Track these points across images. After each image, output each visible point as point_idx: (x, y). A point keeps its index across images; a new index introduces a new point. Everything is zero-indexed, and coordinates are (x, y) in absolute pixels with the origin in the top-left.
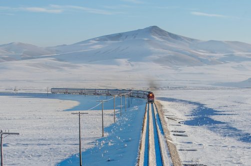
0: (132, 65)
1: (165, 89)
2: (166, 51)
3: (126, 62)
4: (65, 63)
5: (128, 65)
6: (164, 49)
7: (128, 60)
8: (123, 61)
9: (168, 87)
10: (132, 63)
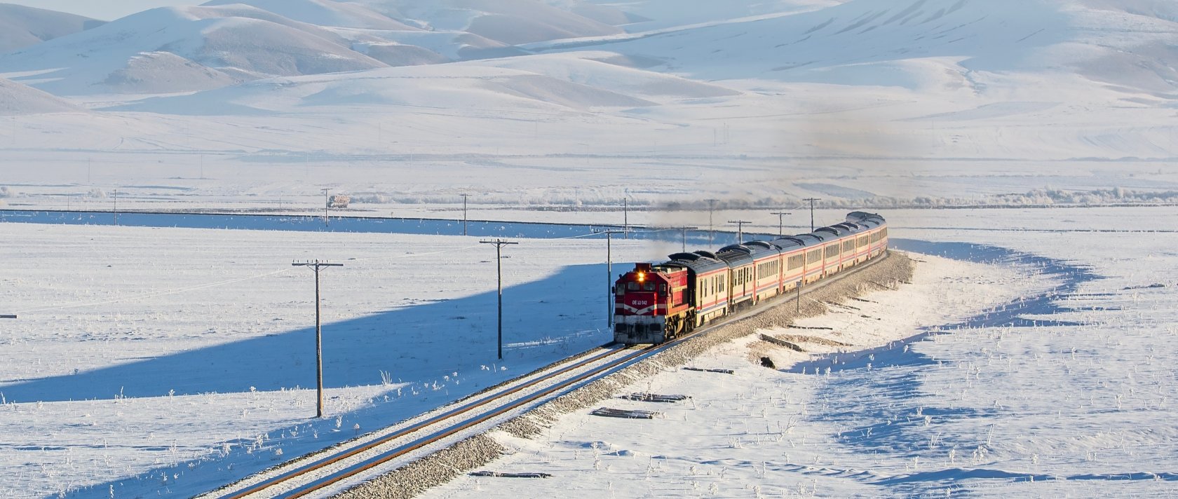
0: (979, 88)
1: (1097, 199)
2: (1141, 19)
3: (950, 72)
4: (666, 75)
5: (957, 86)
6: (1130, 11)
7: (962, 64)
8: (937, 67)
9: (1116, 193)
10: (980, 77)
